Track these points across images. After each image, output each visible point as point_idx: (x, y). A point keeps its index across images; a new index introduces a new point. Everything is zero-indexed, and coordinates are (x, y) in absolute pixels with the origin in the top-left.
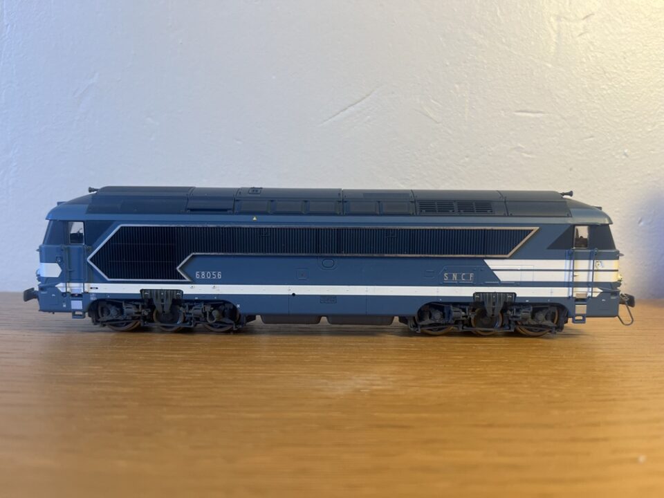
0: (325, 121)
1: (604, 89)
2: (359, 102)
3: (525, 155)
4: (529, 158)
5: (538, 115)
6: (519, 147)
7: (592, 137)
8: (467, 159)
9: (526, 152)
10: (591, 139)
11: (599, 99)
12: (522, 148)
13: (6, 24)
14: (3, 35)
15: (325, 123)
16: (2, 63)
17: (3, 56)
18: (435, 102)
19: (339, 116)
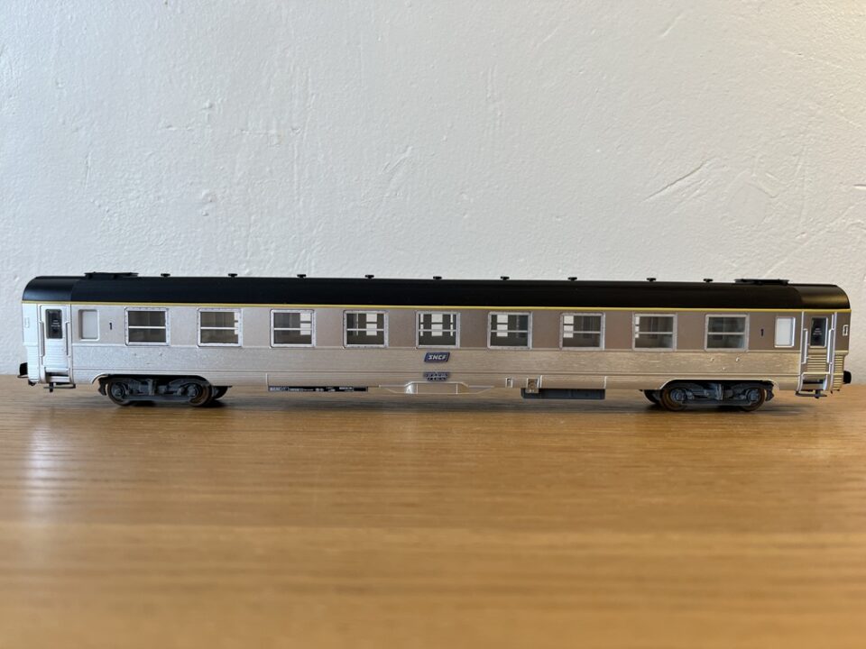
0: (651, 196)
2: (688, 175)
6: (859, 223)
8: (804, 235)
13: (310, 93)
14: (308, 104)
15: (652, 198)
16: (305, 134)
17: (307, 128)
18: (770, 176)
19: (666, 190)
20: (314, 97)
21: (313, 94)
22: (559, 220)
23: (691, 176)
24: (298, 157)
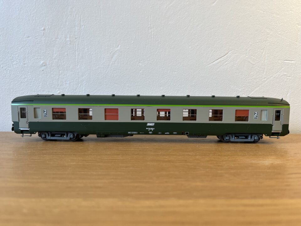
4: (289, 79)
5: (293, 62)
6: (285, 74)
8: (265, 79)
9: (288, 77)
12: (287, 75)
13: (82, 24)
14: (81, 29)
15: (210, 65)
16: (80, 40)
18: (253, 57)
19: (215, 62)
22: (175, 73)
23: (224, 57)
24: (77, 49)
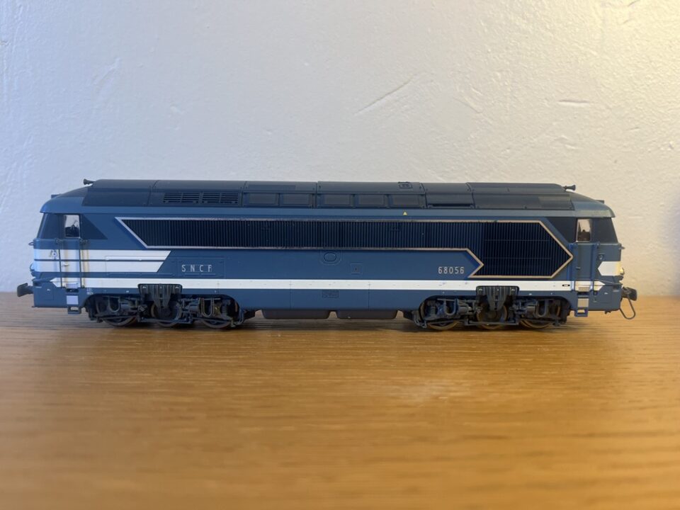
0: (360, 110)
1: (649, 78)
2: (396, 90)
3: (569, 147)
4: (573, 150)
5: (582, 105)
6: (563, 139)
7: (637, 128)
8: (508, 151)
9: (569, 144)
10: (637, 130)
11: (645, 89)
12: (566, 140)
14: (15, 17)
15: (360, 112)
16: (14, 47)
17: (15, 40)
18: (476, 91)
19: (375, 105)
20: (22, 8)
21: (20, 6)
22: (270, 133)
23: (399, 91)
24: (7, 69)
